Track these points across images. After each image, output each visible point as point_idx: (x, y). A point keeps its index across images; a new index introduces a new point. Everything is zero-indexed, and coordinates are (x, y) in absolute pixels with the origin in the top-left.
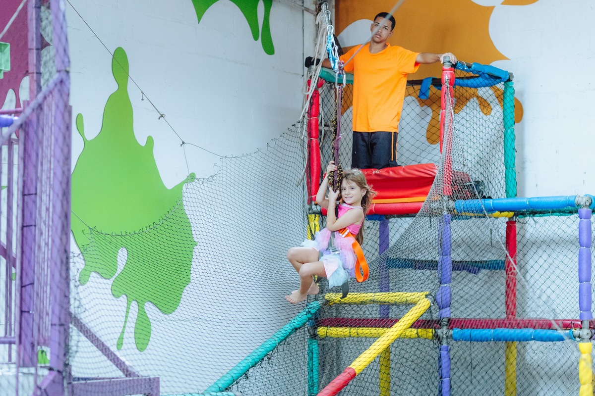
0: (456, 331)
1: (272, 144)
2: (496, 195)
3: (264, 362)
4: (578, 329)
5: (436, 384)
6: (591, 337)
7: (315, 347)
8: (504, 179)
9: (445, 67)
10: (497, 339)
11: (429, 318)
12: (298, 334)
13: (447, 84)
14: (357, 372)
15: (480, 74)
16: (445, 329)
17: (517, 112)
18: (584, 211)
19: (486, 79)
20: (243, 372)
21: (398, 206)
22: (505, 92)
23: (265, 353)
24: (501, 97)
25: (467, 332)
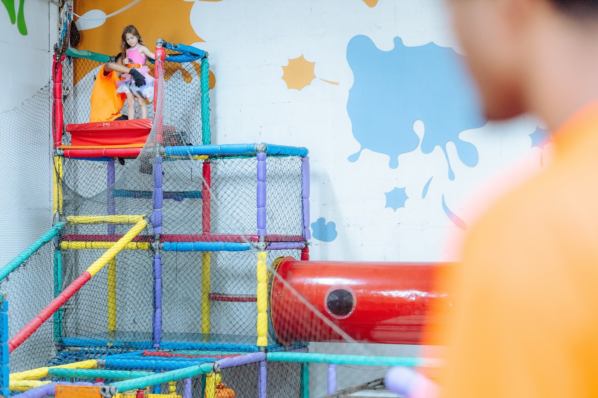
0: (166, 244)
1: (26, 103)
2: (195, 142)
3: (20, 268)
4: (256, 242)
5: (151, 283)
6: (266, 248)
7: (59, 256)
8: (201, 131)
9: (158, 47)
10: (197, 250)
11: (146, 234)
12: (46, 247)
13: (159, 60)
14: (92, 274)
15: (184, 53)
16: (158, 243)
17: (211, 81)
18: (261, 155)
19: (188, 56)
20: (5, 275)
21: (122, 150)
22: (202, 66)
23: (21, 261)
24: (199, 69)
25: (174, 244)
